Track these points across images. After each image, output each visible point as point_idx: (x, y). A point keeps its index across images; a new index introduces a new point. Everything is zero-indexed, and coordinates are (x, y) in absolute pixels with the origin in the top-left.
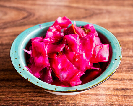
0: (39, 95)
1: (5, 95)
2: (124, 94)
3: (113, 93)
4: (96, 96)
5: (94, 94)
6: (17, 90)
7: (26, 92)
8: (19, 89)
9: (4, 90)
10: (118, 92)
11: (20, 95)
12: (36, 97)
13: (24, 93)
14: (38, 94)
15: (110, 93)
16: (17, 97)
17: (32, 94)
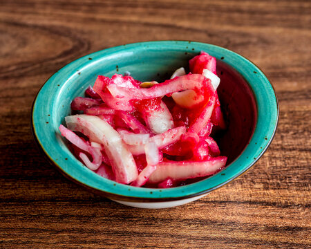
0: (93, 238)
1: (14, 236)
2: (290, 239)
3: (264, 238)
4: (226, 243)
5: (221, 239)
6: (41, 226)
7: (63, 231)
8: (46, 223)
9: (12, 225)
10: (277, 236)
11: (49, 238)
12: (85, 242)
13: (58, 232)
14: (89, 236)
15: (258, 237)
16: (40, 243)
17: (75, 235)
